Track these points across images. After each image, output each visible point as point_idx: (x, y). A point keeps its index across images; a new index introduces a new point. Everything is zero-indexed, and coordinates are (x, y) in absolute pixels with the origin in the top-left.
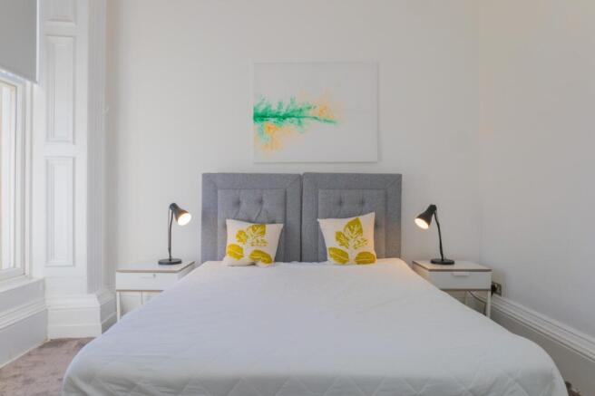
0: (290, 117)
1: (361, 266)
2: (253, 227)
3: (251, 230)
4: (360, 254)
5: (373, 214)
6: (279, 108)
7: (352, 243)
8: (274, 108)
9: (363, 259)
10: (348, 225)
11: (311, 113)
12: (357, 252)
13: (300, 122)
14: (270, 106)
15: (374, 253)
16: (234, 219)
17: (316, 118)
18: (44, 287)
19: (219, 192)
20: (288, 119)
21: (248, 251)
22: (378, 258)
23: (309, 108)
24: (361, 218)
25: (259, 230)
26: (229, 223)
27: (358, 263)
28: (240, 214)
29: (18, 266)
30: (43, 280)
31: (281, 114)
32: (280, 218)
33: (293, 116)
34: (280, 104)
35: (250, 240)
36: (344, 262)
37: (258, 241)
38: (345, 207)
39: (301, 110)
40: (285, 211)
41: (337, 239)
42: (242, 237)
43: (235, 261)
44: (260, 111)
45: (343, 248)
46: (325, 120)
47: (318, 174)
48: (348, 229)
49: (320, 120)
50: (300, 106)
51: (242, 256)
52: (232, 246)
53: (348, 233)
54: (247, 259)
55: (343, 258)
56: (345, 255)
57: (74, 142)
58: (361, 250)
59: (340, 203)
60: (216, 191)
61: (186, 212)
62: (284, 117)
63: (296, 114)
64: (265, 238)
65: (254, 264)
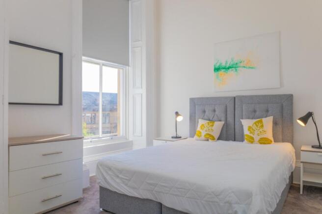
0: (231, 68)
1: (263, 145)
2: (208, 123)
3: (207, 124)
4: (261, 139)
5: (272, 117)
6: (226, 64)
7: (256, 132)
8: (224, 64)
9: (264, 141)
10: (255, 123)
11: (242, 65)
12: (260, 137)
13: (236, 70)
14: (222, 64)
15: (272, 139)
16: (202, 119)
17: (244, 67)
18: (132, 144)
19: (196, 106)
20: (230, 69)
21: (203, 133)
22: (275, 141)
23: (241, 62)
24: (264, 119)
25: (211, 124)
26: (200, 120)
27: (261, 143)
28: (205, 116)
29: (124, 135)
30: (132, 141)
31: (227, 67)
32: (223, 119)
33: (233, 67)
34: (226, 62)
35: (205, 129)
36: (252, 142)
37: (209, 129)
38: (257, 113)
39: (237, 64)
40: (226, 115)
41: (249, 130)
42: (203, 127)
43: (198, 138)
44: (217, 67)
45: (251, 135)
46: (250, 68)
47: (243, 96)
48: (255, 125)
49: (246, 68)
50: (236, 62)
51: (201, 136)
52: (198, 131)
53: (254, 127)
54: (203, 137)
55: (252, 141)
56: (253, 138)
57: (142, 88)
58: (262, 136)
59: (255, 111)
60: (195, 106)
61: (180, 115)
62: (228, 68)
63: (234, 66)
64: (213, 128)
65: (208, 140)
